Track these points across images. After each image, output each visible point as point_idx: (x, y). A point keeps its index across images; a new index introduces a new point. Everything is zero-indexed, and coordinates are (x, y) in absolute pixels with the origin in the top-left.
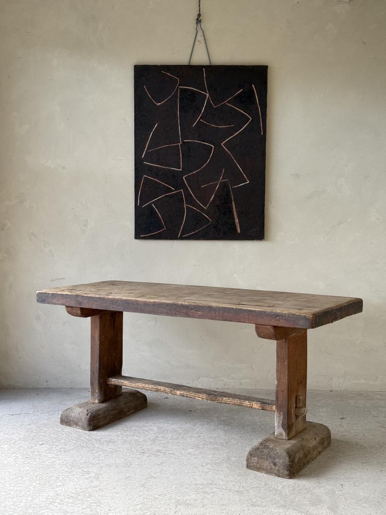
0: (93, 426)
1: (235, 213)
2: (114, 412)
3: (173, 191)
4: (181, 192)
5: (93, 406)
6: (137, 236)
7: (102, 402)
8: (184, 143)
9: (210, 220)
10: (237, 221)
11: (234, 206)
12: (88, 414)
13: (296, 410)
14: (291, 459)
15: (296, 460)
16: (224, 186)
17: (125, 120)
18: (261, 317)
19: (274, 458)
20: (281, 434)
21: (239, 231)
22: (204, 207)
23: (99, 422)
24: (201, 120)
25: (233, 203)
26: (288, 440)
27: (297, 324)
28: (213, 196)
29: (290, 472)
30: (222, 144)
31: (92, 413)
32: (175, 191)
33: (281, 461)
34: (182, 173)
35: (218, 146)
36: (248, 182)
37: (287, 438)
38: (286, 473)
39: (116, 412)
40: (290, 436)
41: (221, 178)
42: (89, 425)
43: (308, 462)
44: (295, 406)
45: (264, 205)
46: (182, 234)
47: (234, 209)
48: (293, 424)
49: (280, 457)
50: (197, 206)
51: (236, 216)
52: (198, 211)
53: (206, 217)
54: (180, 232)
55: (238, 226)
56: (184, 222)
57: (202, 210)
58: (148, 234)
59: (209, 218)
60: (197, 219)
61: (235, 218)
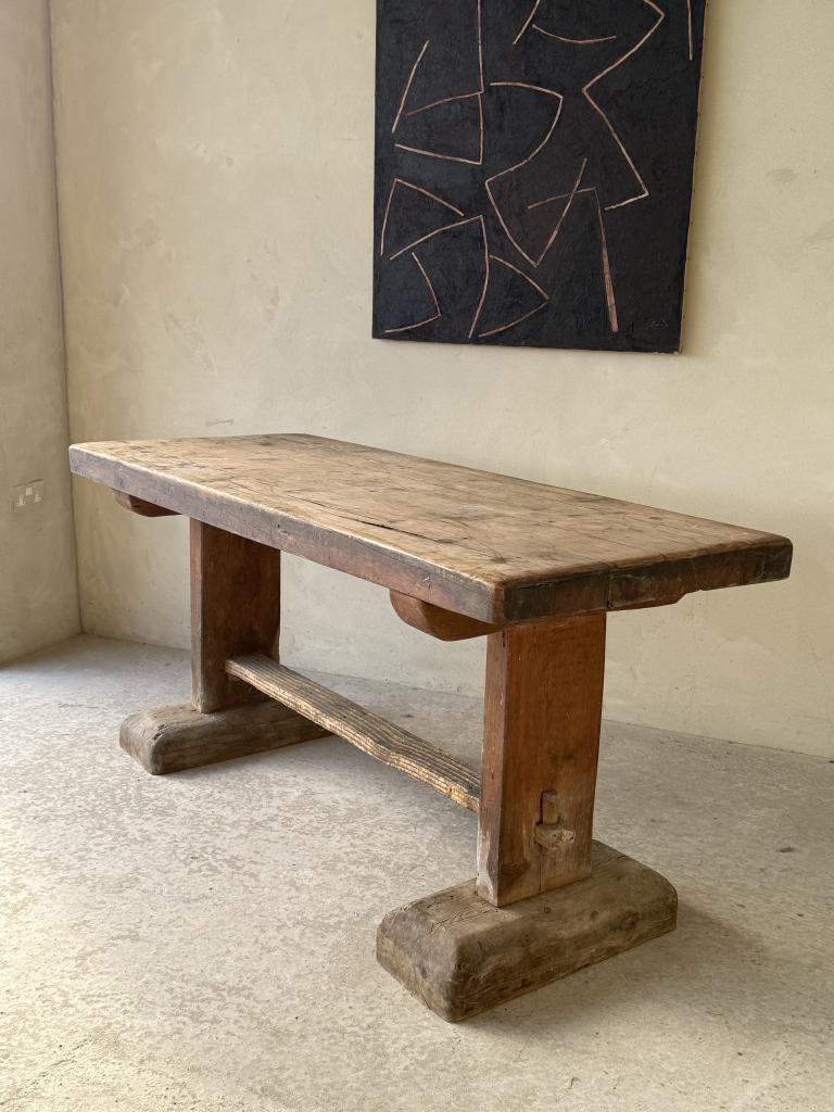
0: (164, 764)
1: (607, 277)
2: (231, 738)
3: (461, 219)
4: (479, 220)
5: (189, 717)
6: (379, 332)
7: (210, 710)
8: (489, 89)
9: (545, 295)
10: (611, 300)
11: (606, 260)
12: (158, 735)
13: (538, 830)
14: (463, 971)
15: (483, 975)
16: (583, 205)
17: (360, 36)
18: (396, 570)
19: (425, 957)
20: (486, 888)
21: (615, 327)
22: (533, 263)
23: (184, 757)
24: (534, 26)
25: (605, 252)
26: (500, 907)
27: (464, 604)
28: (556, 233)
29: (453, 1003)
30: (584, 90)
31: (168, 735)
32: (465, 217)
33: (437, 969)
34: (484, 172)
35: (573, 93)
36: (647, 194)
37: (496, 901)
38: (444, 1004)
39: (240, 737)
40: (509, 899)
41: (578, 182)
42: (155, 760)
43: (548, 978)
44: (536, 818)
45: (682, 258)
46: (477, 331)
47: (606, 269)
48: (526, 866)
49: (438, 958)
50: (516, 259)
51: (609, 288)
52: (518, 271)
53: (535, 289)
54: (473, 326)
55: (613, 312)
56: (482, 300)
57: (528, 269)
58: (402, 327)
59: (542, 291)
60: (514, 293)
61: (608, 291)
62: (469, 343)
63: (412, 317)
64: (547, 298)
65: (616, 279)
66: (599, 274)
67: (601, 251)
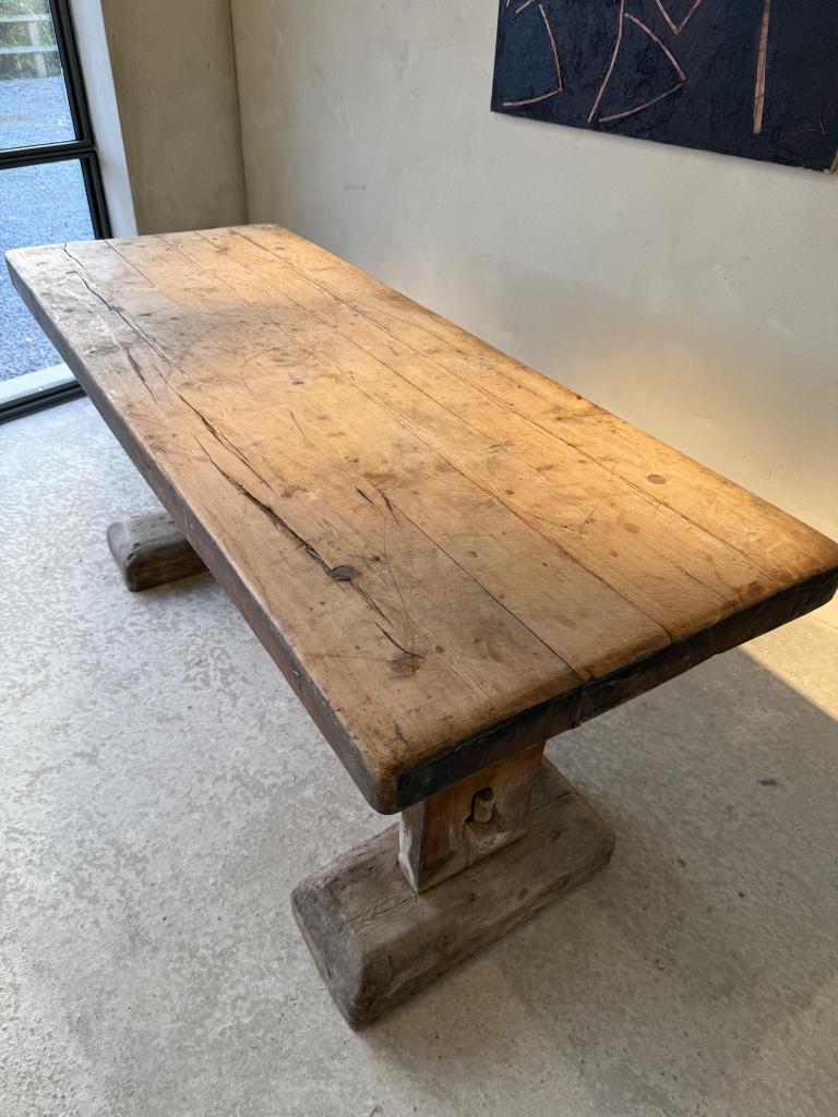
1: (762, 56)
6: (496, 106)
9: (681, 73)
10: (760, 88)
11: (765, 30)
12: (132, 556)
19: (332, 960)
21: (758, 127)
22: (673, 27)
23: (159, 574)
25: (766, 19)
29: (356, 1020)
33: (342, 983)
37: (417, 888)
46: (599, 114)
47: (763, 43)
48: (452, 854)
50: (655, 22)
51: (761, 71)
52: (655, 38)
53: (673, 65)
54: (595, 107)
55: (760, 105)
56: (610, 72)
57: (666, 35)
58: (520, 100)
59: (678, 68)
60: (646, 66)
61: (758, 77)
62: (588, 128)
63: (532, 88)
64: (683, 77)
65: (773, 58)
66: (754, 51)
67: (760, 17)
